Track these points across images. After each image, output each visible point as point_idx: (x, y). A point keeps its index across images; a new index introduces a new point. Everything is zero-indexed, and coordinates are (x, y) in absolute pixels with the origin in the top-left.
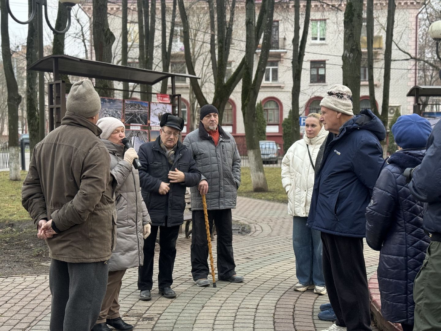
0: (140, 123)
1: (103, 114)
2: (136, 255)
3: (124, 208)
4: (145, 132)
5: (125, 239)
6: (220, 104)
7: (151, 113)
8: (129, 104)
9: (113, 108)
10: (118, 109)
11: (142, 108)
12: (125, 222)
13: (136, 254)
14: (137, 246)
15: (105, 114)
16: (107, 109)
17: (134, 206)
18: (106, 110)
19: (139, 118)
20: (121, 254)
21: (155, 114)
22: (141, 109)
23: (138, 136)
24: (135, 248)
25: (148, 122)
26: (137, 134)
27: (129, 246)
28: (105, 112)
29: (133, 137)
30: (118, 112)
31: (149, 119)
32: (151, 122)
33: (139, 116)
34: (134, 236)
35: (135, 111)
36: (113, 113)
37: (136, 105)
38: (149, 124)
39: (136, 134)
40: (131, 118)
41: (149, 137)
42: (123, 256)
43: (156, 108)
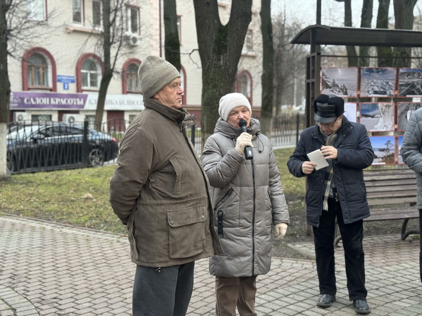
0: (420, 94)
2: (248, 263)
3: (235, 206)
5: (234, 241)
8: (404, 73)
9: (383, 78)
10: (389, 80)
12: (234, 222)
13: (248, 261)
14: (250, 252)
15: (371, 86)
16: (375, 80)
17: (250, 203)
19: (418, 89)
20: (228, 259)
24: (246, 254)
27: (239, 251)
28: (372, 83)
29: (410, 111)
33: (419, 86)
34: (249, 239)
35: (413, 80)
36: (383, 84)
37: (414, 73)
40: (408, 89)
42: (230, 262)
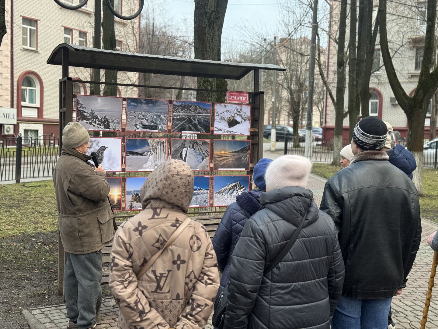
0: (197, 130)
1: (137, 119)
4: (206, 142)
6: (424, 96)
7: (216, 117)
8: (179, 106)
9: (153, 111)
10: (161, 113)
11: (201, 111)
15: (139, 119)
16: (143, 113)
18: (141, 114)
19: (195, 124)
21: (222, 119)
22: (199, 113)
23: (193, 147)
25: (211, 128)
26: (193, 145)
28: (141, 116)
29: (185, 149)
30: (161, 117)
31: (213, 125)
32: (215, 129)
33: (196, 122)
35: (189, 114)
36: (153, 118)
37: (190, 106)
38: (213, 131)
39: (191, 145)
40: (183, 124)
41: (212, 150)
43: (225, 110)
